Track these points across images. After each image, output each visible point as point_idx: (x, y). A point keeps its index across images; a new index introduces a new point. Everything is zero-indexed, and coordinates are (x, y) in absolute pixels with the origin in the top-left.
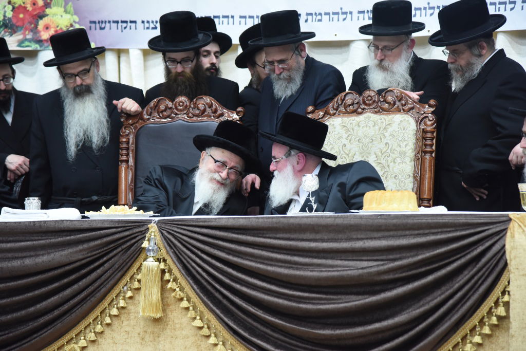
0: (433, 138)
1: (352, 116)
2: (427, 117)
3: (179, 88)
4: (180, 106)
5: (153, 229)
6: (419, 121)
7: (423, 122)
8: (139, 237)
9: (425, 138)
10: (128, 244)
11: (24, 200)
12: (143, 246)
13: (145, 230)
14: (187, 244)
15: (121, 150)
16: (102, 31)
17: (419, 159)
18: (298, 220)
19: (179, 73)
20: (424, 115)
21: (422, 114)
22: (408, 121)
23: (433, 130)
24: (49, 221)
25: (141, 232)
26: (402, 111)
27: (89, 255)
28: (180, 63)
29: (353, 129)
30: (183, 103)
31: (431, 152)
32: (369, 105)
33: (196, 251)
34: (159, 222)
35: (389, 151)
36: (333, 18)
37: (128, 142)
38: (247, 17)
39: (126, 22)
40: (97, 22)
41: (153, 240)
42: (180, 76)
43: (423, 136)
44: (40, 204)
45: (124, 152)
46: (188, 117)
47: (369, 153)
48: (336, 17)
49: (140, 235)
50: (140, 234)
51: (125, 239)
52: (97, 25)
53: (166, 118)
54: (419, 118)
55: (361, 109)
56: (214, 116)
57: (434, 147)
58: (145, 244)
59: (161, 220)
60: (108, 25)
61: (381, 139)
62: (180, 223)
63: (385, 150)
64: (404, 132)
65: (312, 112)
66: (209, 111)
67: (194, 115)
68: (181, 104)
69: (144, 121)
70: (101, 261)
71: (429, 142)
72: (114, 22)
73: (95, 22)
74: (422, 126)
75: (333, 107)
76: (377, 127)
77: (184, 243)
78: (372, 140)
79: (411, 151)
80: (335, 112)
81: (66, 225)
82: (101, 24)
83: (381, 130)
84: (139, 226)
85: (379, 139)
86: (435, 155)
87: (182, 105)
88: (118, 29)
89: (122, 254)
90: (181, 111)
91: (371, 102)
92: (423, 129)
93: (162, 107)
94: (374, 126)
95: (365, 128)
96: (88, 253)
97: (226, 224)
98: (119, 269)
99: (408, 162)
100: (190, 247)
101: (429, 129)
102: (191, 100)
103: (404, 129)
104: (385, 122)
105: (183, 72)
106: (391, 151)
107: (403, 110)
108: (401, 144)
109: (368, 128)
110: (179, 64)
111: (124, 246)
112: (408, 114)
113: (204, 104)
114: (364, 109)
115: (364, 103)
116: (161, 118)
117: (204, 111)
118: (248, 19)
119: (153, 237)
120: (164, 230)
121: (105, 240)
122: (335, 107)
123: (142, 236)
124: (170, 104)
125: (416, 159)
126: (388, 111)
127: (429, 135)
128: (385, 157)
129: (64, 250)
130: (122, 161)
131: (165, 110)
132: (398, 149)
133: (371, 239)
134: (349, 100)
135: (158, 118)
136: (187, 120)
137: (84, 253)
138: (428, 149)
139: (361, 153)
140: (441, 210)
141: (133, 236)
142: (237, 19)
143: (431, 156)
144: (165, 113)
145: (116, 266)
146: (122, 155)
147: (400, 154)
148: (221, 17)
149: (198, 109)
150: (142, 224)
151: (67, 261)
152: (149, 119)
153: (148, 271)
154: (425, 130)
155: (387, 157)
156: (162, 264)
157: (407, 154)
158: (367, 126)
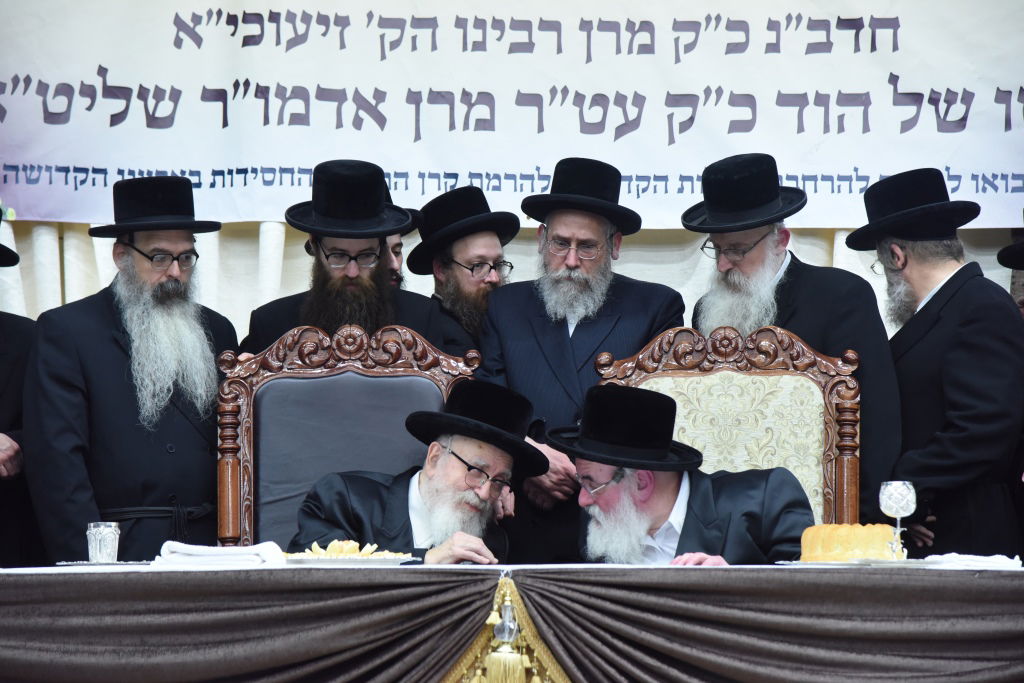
0: (856, 422)
1: (692, 375)
2: (844, 382)
3: (348, 309)
4: (347, 343)
5: (507, 591)
6: (828, 390)
7: (835, 391)
8: (478, 604)
9: (841, 423)
10: (456, 616)
12: (488, 622)
13: (490, 589)
14: (580, 619)
15: (222, 429)
16: (31, 186)
17: (831, 460)
19: (351, 279)
20: (837, 379)
21: (834, 376)
22: (809, 388)
23: (856, 407)
25: (480, 593)
26: (792, 369)
27: (372, 637)
28: (355, 259)
29: (698, 400)
30: (355, 339)
31: (853, 449)
32: (725, 355)
33: (602, 633)
34: (515, 575)
35: (773, 443)
37: (237, 412)
39: (85, 170)
40: (21, 167)
41: (508, 607)
42: (352, 284)
43: (836, 417)
45: (229, 432)
46: (364, 366)
47: (734, 447)
49: (478, 600)
50: (477, 597)
51: (449, 608)
52: (21, 174)
53: (318, 366)
54: (826, 383)
55: (709, 361)
56: (419, 367)
57: (857, 440)
58: (494, 619)
59: (518, 571)
60: (45, 175)
61: (757, 420)
62: (562, 577)
63: (765, 441)
64: (802, 408)
65: (609, 365)
66: (407, 355)
67: (378, 363)
68: (350, 340)
70: (398, 651)
71: (848, 429)
72: (59, 169)
73: (15, 168)
74: (835, 400)
76: (747, 399)
77: (575, 616)
78: (739, 421)
79: (817, 444)
80: (655, 365)
81: (316, 578)
82: (28, 172)
83: (755, 403)
84: (475, 582)
85: (752, 420)
86: (860, 454)
87: (354, 343)
88: (66, 183)
89: (441, 637)
90: (350, 353)
91: (723, 349)
92: (837, 404)
93: (309, 347)
94: (741, 395)
95: (723, 399)
96: (368, 635)
97: (661, 580)
98: (437, 667)
99: (813, 466)
100: (588, 624)
101: (848, 404)
102: (371, 333)
103: (802, 403)
104: (762, 387)
105: (358, 277)
106: (777, 444)
107: (795, 367)
108: (797, 430)
109: (729, 399)
110: (353, 262)
111: (447, 621)
112: (805, 375)
113: (398, 343)
114: (714, 362)
115: (716, 350)
116: (306, 366)
117: (398, 355)
119: (507, 603)
120: (532, 591)
121: (405, 608)
122: (657, 357)
123: (484, 601)
124: (327, 342)
125: (826, 459)
126: (764, 369)
127: (848, 416)
128: (766, 454)
129: (320, 628)
130: (224, 451)
131: (314, 352)
132: (792, 439)
134: (684, 346)
135: (300, 367)
136: (360, 371)
137: (363, 634)
138: (848, 442)
139: (717, 446)
141: (464, 601)
143: (853, 454)
144: (315, 358)
145: (431, 661)
146: (223, 438)
147: (797, 449)
148: (296, 170)
149: (386, 351)
150: (480, 577)
151: (324, 649)
152: (281, 368)
153: (505, 671)
154: (840, 406)
155: (769, 456)
156: (526, 658)
157: (811, 451)
158: (726, 394)
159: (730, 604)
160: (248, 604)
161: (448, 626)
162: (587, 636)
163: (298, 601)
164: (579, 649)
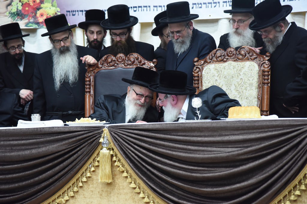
0: (269, 75)
1: (220, 63)
2: (265, 63)
3: (119, 50)
4: (119, 59)
5: (106, 131)
6: (260, 65)
7: (262, 66)
9: (264, 75)
10: (92, 140)
11: (31, 116)
12: (100, 141)
13: (101, 132)
14: (125, 140)
16: (73, 16)
17: (261, 87)
18: (190, 124)
19: (118, 41)
20: (263, 62)
21: (262, 61)
22: (254, 65)
23: (269, 70)
24: (45, 128)
25: (99, 133)
26: (250, 60)
27: (69, 147)
28: (119, 35)
29: (221, 71)
30: (122, 57)
31: (268, 84)
33: (131, 144)
34: (109, 127)
35: (243, 83)
36: (208, 6)
37: (90, 81)
38: (158, 6)
40: (71, 11)
41: (106, 138)
42: (119, 43)
43: (262, 74)
44: (40, 118)
45: (88, 87)
46: (124, 65)
47: (231, 85)
48: (210, 5)
49: (98, 135)
50: (98, 134)
51: (90, 137)
52: (71, 13)
53: (112, 66)
54: (260, 63)
55: (226, 59)
56: (139, 65)
57: (269, 81)
58: (101, 140)
59: (110, 126)
60: (77, 13)
61: (238, 76)
62: (121, 127)
63: (240, 82)
64: (251, 72)
65: (197, 61)
66: (136, 62)
67: (128, 65)
69: (99, 68)
70: (76, 150)
71: (266, 77)
72: (80, 11)
73: (69, 11)
74: (262, 68)
75: (209, 58)
76: (235, 69)
77: (124, 139)
78: (233, 77)
79: (256, 83)
80: (210, 61)
81: (55, 130)
82: (73, 12)
83: (238, 71)
84: (98, 130)
85: (236, 76)
86: (270, 85)
87: (121, 59)
88: (83, 15)
89: (88, 146)
90: (120, 62)
91: (231, 55)
92: (263, 70)
93: (110, 60)
94: (234, 69)
97: (148, 128)
98: (86, 155)
99: (254, 90)
100: (127, 141)
101: (266, 69)
102: (126, 56)
103: (251, 70)
104: (240, 66)
106: (244, 83)
107: (251, 59)
108: (250, 79)
109: (230, 70)
111: (89, 141)
112: (253, 61)
113: (133, 58)
114: (227, 59)
115: (228, 55)
116: (109, 66)
117: (134, 62)
118: (158, 8)
119: (105, 136)
120: (112, 132)
121: (78, 138)
122: (210, 58)
123: (100, 135)
124: (114, 58)
125: (259, 87)
126: (242, 60)
127: (266, 73)
128: (240, 86)
129: (55, 144)
130: (87, 92)
131: (111, 62)
132: (248, 82)
133: (234, 135)
134: (218, 53)
135: (107, 67)
136: (124, 67)
137: (66, 146)
138: (266, 81)
139: (226, 85)
140: (274, 117)
141: (94, 135)
142: (152, 8)
144: (111, 64)
145: (85, 153)
147: (250, 84)
148: (143, 6)
149: (130, 61)
150: (99, 128)
151: (56, 150)
152: (102, 67)
153: (103, 155)
154: (264, 70)
155: (241, 87)
156: (112, 151)
157: (253, 85)
158: (229, 69)
159: (169, 134)
160: (39, 138)
161: (90, 143)
162: (126, 144)
163: (52, 136)
164: (125, 148)
